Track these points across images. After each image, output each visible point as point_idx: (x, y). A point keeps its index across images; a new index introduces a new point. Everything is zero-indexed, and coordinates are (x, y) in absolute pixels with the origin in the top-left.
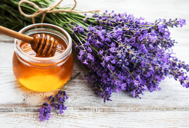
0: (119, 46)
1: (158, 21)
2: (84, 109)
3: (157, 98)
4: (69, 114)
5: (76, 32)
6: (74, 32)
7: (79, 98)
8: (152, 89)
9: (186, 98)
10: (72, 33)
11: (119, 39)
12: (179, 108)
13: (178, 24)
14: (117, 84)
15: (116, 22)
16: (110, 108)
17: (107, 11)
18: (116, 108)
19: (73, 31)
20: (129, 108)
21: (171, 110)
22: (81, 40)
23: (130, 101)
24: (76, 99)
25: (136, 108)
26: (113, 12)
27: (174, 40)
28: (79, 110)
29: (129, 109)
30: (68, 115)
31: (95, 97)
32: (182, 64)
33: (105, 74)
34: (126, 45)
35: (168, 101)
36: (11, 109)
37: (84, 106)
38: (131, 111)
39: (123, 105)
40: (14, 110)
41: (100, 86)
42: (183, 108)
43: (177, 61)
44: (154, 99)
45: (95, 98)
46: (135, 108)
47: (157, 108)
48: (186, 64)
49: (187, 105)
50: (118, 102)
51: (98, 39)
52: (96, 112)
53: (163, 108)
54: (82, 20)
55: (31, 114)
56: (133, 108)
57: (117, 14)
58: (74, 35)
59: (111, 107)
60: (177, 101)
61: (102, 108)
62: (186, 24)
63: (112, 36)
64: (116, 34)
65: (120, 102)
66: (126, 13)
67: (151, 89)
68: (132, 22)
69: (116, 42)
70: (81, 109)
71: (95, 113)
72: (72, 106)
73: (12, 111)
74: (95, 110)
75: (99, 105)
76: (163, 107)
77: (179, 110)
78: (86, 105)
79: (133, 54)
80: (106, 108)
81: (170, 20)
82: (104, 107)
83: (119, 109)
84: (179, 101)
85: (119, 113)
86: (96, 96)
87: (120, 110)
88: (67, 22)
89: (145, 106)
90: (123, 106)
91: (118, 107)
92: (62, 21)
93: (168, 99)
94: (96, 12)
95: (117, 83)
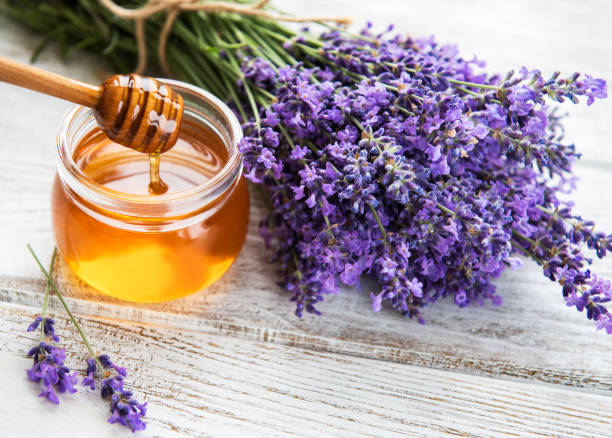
0: (363, 141)
1: (517, 76)
2: (230, 326)
3: (480, 331)
4: (177, 337)
5: (252, 80)
6: (247, 78)
7: (226, 291)
8: (461, 298)
9: (583, 345)
10: (239, 82)
11: (371, 117)
12: (546, 375)
13: (580, 93)
14: (332, 263)
15: (378, 61)
16: (316, 337)
17: (370, 25)
18: (333, 342)
19: (242, 75)
20: (376, 347)
21: (517, 376)
22: (259, 106)
23: (389, 325)
24: (215, 293)
25: (398, 352)
26: (391, 28)
27: (572, 147)
28: (213, 329)
29: (375, 351)
30: (174, 339)
31: (275, 296)
32: (582, 228)
33: (310, 225)
34: (386, 141)
35: (518, 344)
36: (7, 292)
37: (234, 318)
38: (382, 358)
39: (361, 333)
40: (14, 297)
41: (297, 263)
42: (562, 377)
43: (570, 217)
44: (470, 331)
45: (274, 300)
46: (396, 350)
47: (472, 363)
48: (596, 230)
49: (578, 367)
50: (346, 323)
51: (299, 108)
52: (265, 344)
53: (490, 366)
54: (280, 43)
55: (60, 318)
56: (390, 348)
57: (404, 39)
58: (243, 88)
59: (319, 334)
60: (548, 349)
61: (290, 335)
62: (605, 96)
63: (351, 105)
64: (364, 101)
65: (354, 325)
66: (432, 37)
67: (458, 297)
68: (430, 69)
69: (361, 125)
70: (221, 327)
71: (262, 347)
72: (195, 313)
73: (9, 300)
74: (266, 335)
75: (282, 321)
76: (491, 363)
77: (546, 379)
78: (240, 317)
79: (397, 170)
80: (303, 335)
81: (556, 75)
82: (296, 333)
83: (345, 345)
84: (555, 349)
85: (338, 357)
86: (280, 294)
87: (346, 349)
88: (235, 45)
89: (433, 349)
90: (357, 339)
91: (342, 339)
92: (220, 42)
93: (520, 338)
94: (340, 23)
95: (333, 259)
